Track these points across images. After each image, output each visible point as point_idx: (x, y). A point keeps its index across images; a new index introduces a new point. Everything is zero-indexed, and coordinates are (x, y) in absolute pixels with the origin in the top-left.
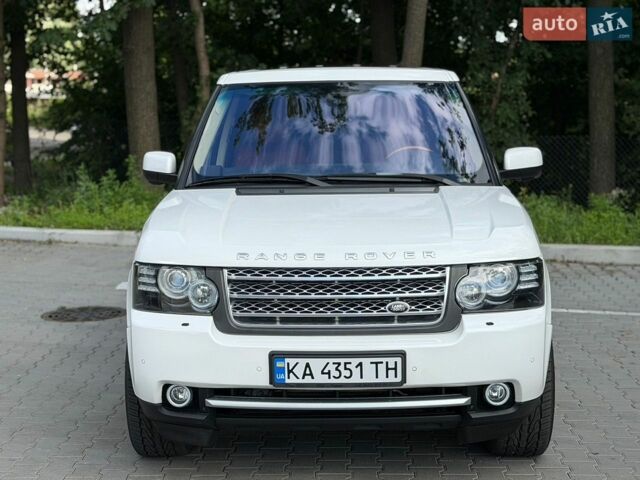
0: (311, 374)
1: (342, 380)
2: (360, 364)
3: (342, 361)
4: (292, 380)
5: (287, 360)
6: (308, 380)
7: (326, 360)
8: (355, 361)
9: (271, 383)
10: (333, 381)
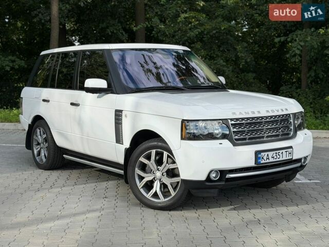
0: (269, 159)
1: (278, 160)
2: (282, 153)
3: (277, 152)
4: (263, 162)
5: (262, 154)
6: (268, 161)
7: (273, 152)
8: (281, 151)
9: (255, 164)
10: (275, 160)
